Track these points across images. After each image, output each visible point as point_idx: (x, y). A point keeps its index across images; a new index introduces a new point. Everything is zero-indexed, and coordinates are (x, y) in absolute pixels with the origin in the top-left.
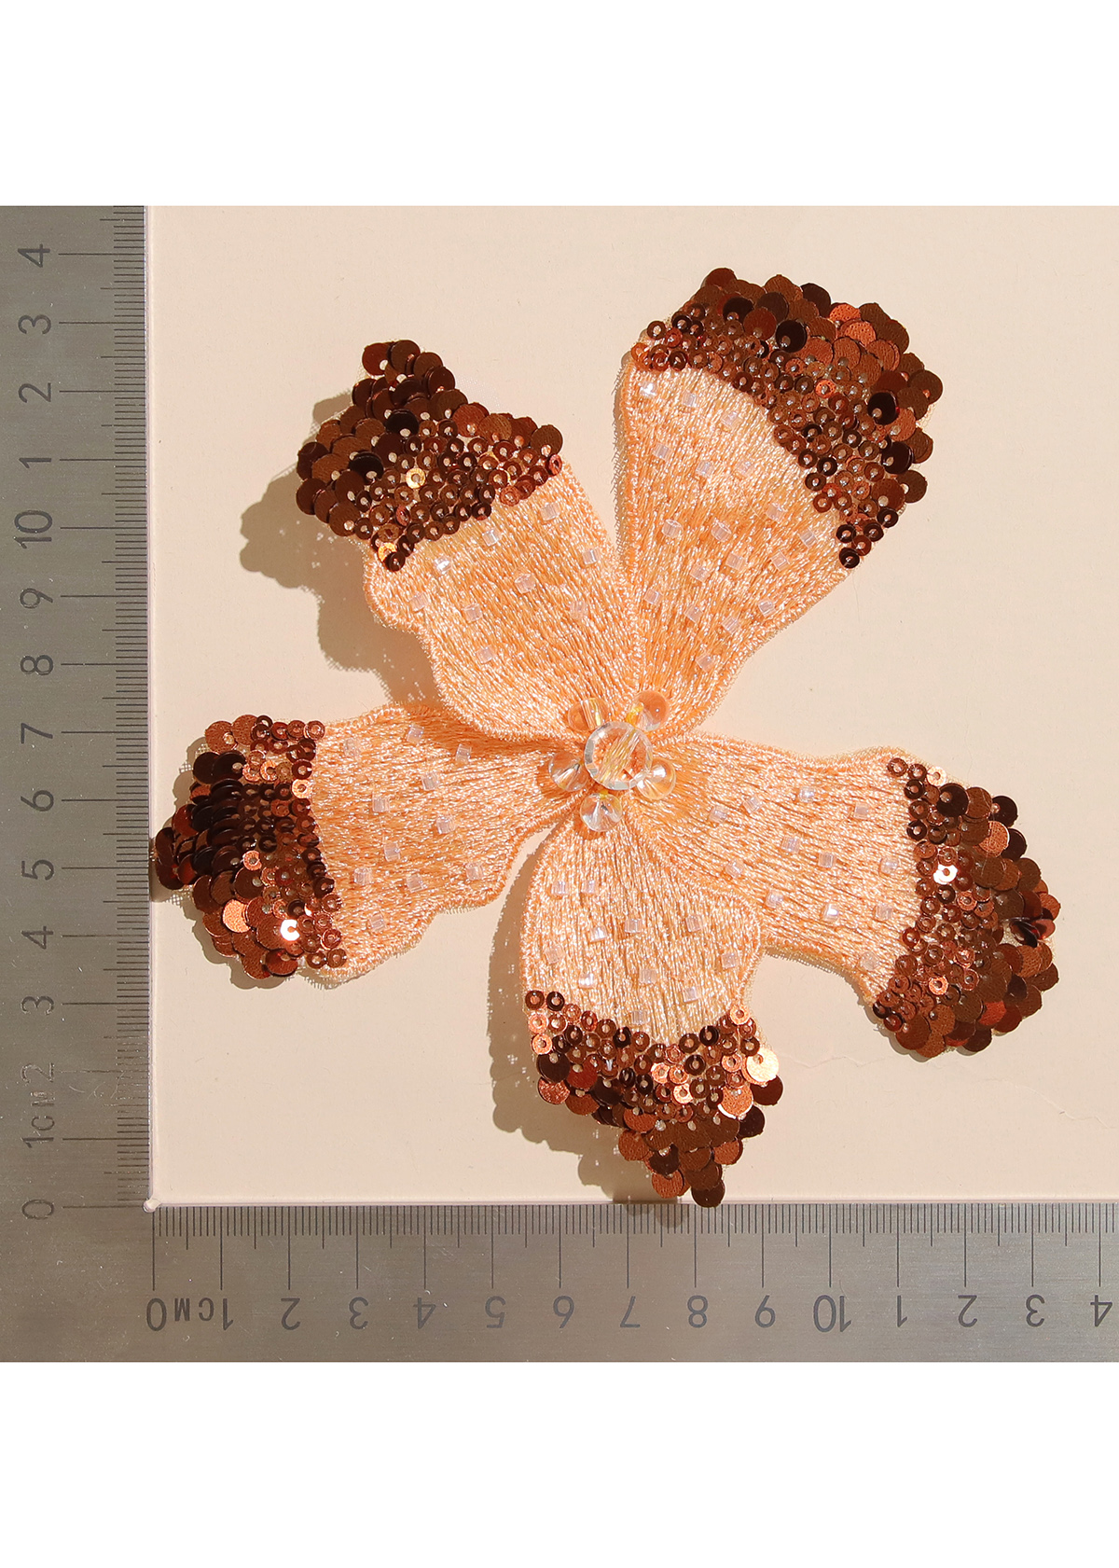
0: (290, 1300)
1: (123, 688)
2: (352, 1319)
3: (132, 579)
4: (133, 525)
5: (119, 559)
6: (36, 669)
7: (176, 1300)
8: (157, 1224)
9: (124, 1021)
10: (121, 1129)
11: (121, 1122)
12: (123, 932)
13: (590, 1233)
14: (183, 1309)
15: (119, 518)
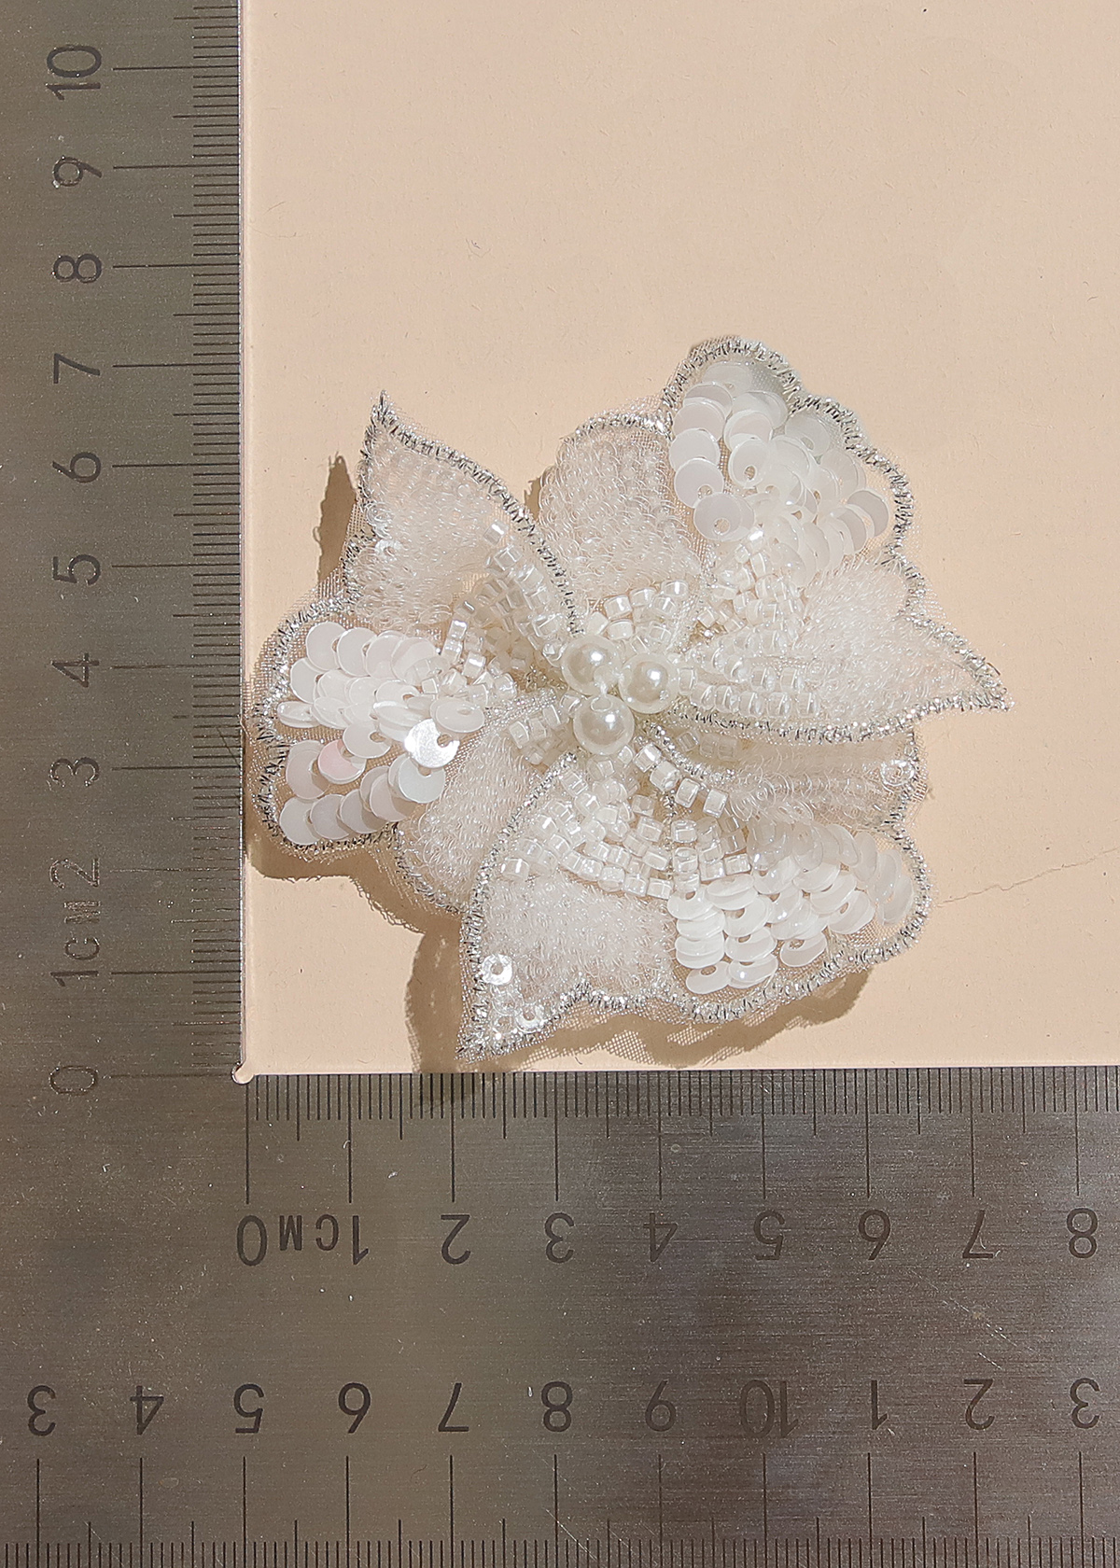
0: (453, 1217)
1: (204, 299)
2: (550, 1247)
3: (218, 140)
4: (219, 62)
5: (200, 111)
6: (76, 275)
7: (282, 1218)
8: (253, 1100)
9: (203, 793)
10: (199, 957)
11: (199, 946)
12: (200, 661)
13: (913, 1111)
14: (292, 1232)
15: (198, 52)
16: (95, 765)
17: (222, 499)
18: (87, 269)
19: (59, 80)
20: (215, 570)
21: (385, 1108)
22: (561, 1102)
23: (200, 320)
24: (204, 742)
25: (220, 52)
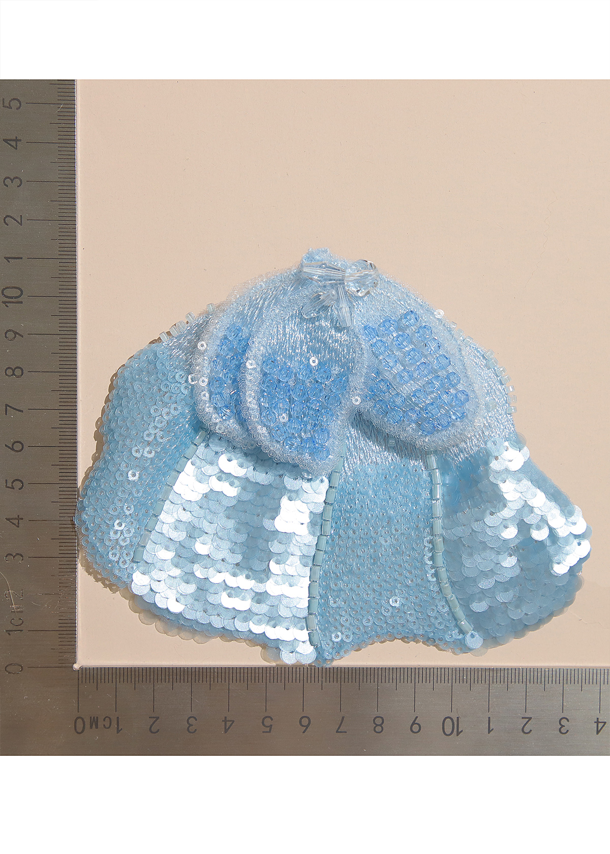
16: (22, 556)
17: (71, 460)
18: (18, 372)
19: (7, 300)
20: (67, 485)
21: (129, 680)
22: (193, 677)
23: (62, 393)
24: (62, 548)
25: (69, 291)
